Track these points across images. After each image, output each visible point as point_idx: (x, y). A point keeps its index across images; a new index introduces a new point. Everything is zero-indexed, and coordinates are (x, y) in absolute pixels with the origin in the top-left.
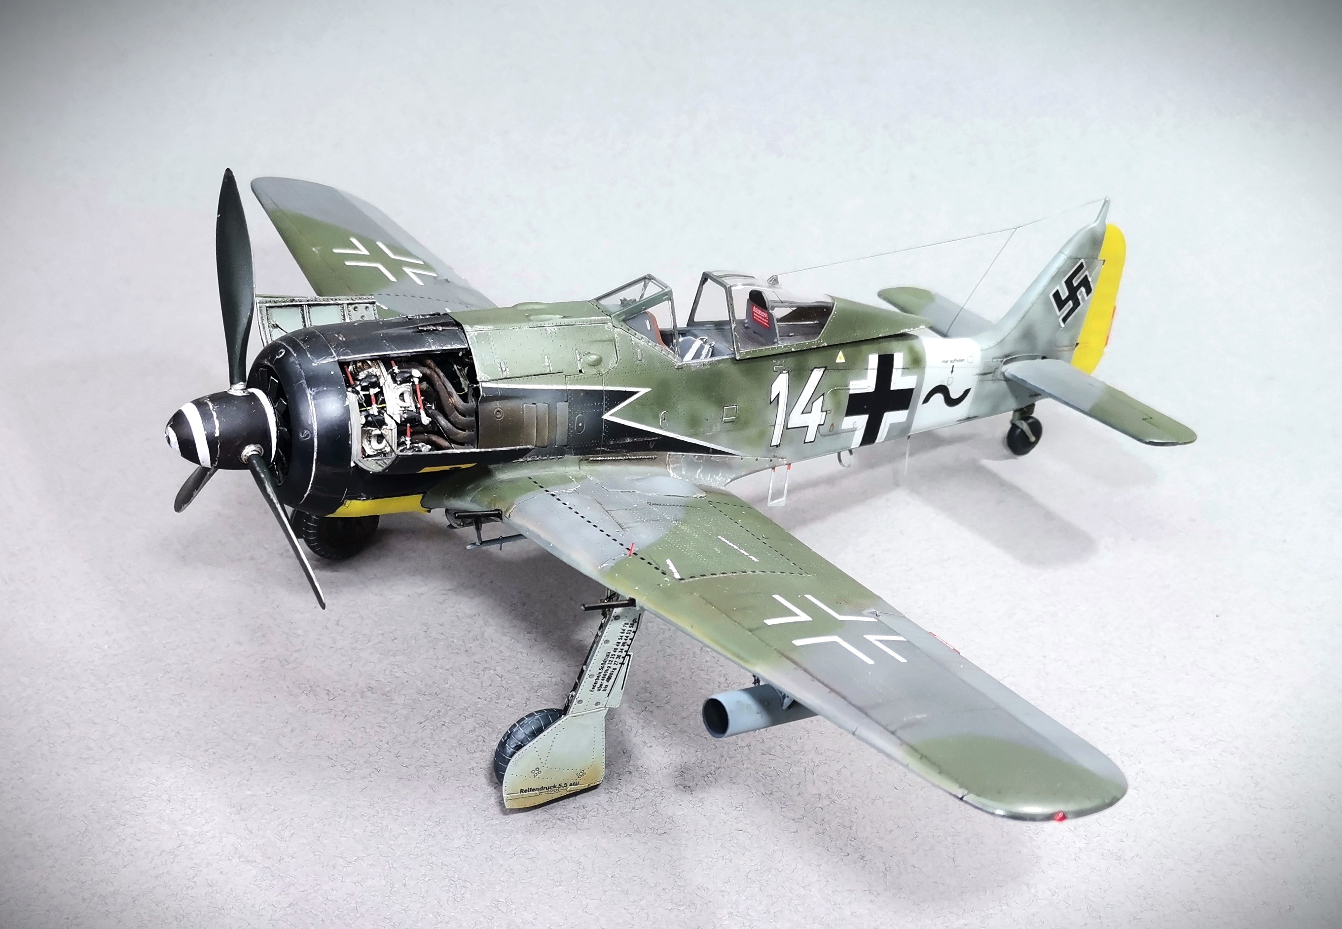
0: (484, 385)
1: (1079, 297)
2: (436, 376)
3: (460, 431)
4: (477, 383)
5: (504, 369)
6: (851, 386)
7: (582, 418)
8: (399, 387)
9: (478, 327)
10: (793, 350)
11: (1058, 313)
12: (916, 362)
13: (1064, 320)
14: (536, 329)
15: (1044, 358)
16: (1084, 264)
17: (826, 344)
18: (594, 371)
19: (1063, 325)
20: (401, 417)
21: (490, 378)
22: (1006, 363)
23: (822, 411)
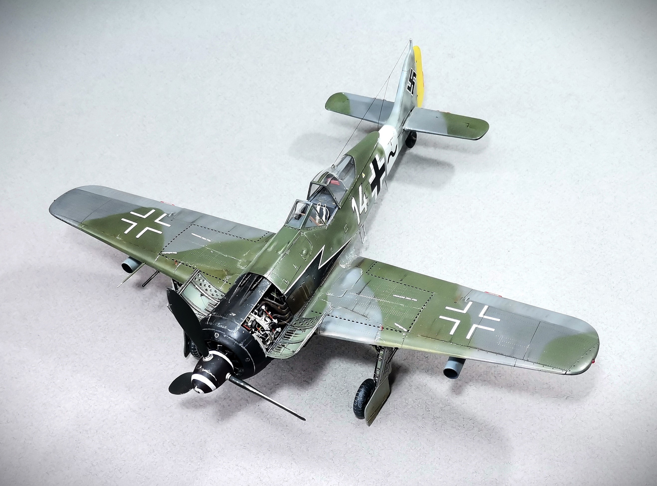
0: (285, 293)
1: (414, 81)
2: (268, 302)
3: (286, 315)
4: (283, 294)
5: (286, 282)
6: (370, 182)
7: (313, 276)
8: (262, 317)
9: (269, 272)
10: (352, 188)
11: (410, 93)
12: (382, 153)
13: (412, 93)
14: (284, 257)
15: (411, 111)
16: (412, 69)
17: (359, 176)
18: (308, 256)
19: (412, 95)
20: (270, 328)
21: (285, 290)
22: (403, 126)
23: (366, 199)
